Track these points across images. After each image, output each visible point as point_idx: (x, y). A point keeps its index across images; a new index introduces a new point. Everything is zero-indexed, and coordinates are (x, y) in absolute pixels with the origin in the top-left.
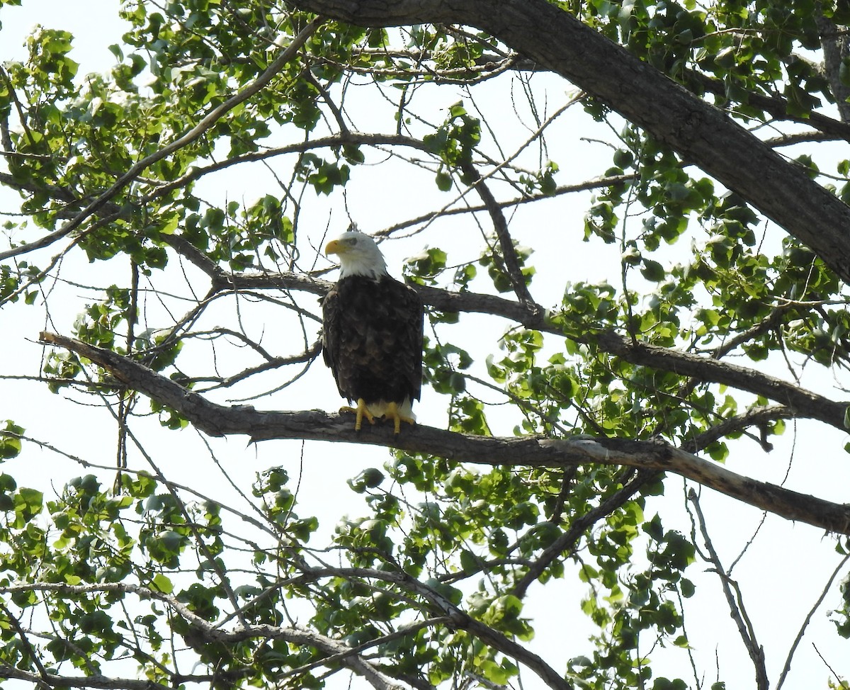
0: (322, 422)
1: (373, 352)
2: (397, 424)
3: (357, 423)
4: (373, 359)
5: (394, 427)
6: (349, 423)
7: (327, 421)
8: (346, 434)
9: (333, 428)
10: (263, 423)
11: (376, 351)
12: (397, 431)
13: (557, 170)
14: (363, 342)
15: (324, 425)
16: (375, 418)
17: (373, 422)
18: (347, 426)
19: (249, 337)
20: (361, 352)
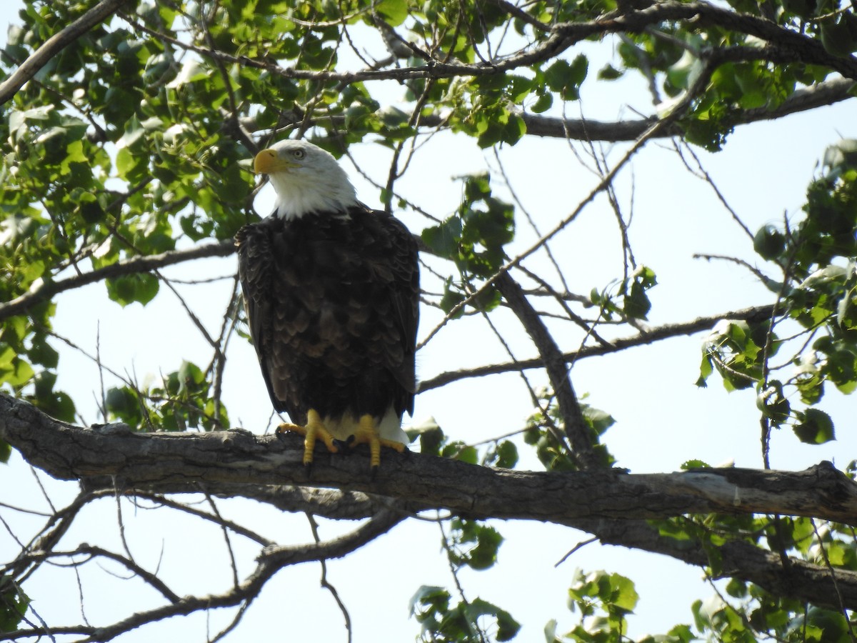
0: (246, 449)
1: (331, 336)
2: (375, 451)
3: (306, 452)
4: (332, 347)
5: (369, 455)
6: (292, 452)
7: (256, 447)
8: (289, 470)
9: (267, 461)
10: (146, 454)
11: (338, 334)
12: (375, 461)
13: (654, 283)
14: (314, 319)
15: (250, 455)
16: (336, 442)
17: (334, 449)
18: (289, 456)
19: (139, 562)
20: (311, 337)
